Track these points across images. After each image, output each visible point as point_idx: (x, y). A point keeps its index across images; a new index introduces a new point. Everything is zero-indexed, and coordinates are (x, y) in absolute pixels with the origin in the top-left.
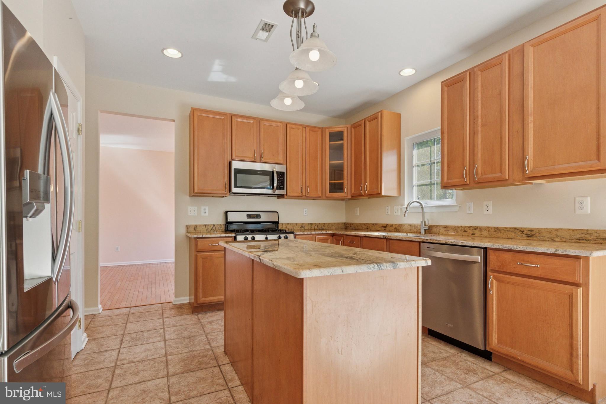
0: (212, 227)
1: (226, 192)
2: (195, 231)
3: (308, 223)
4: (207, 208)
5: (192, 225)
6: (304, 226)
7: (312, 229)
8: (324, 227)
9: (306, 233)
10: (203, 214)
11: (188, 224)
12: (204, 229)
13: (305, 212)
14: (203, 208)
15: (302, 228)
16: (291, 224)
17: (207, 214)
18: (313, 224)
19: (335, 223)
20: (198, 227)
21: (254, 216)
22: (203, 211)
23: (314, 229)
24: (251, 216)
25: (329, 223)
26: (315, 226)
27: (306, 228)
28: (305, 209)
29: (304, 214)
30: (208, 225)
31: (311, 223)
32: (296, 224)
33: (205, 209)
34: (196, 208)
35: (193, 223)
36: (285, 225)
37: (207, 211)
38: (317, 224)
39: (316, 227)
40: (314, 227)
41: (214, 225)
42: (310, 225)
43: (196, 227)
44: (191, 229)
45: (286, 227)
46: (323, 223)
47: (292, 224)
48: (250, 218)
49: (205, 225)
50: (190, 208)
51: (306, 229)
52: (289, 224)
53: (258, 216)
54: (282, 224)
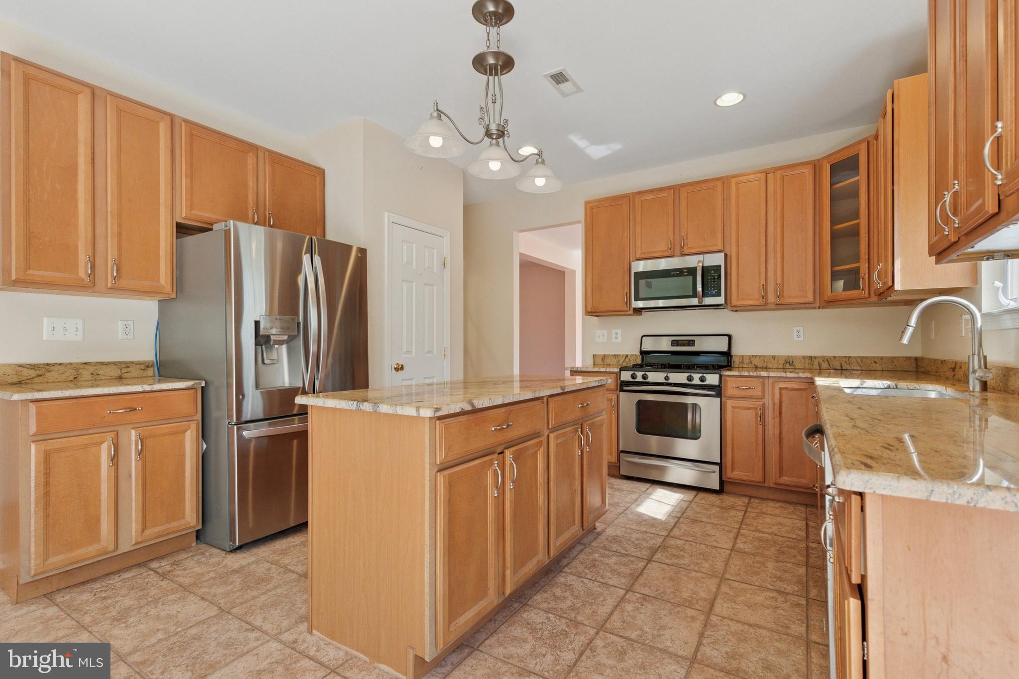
0: (624, 358)
1: (626, 309)
2: (602, 363)
3: (803, 357)
4: (619, 331)
5: (600, 355)
6: (793, 362)
7: (814, 367)
8: (849, 364)
9: (746, 374)
10: (614, 340)
11: (595, 354)
12: (614, 361)
13: (795, 334)
14: (614, 331)
15: (788, 365)
16: (762, 358)
17: (619, 340)
18: (815, 357)
19: (882, 358)
20: (606, 358)
21: (684, 342)
22: (614, 336)
23: (820, 369)
24: (680, 342)
25: (862, 358)
26: (823, 363)
27: (798, 365)
28: (795, 329)
29: (796, 339)
30: (619, 355)
31: (811, 357)
32: (774, 357)
33: (616, 334)
34: (605, 332)
35: (601, 352)
36: (748, 358)
37: (619, 336)
38: (827, 360)
39: (825, 365)
40: (820, 365)
41: (627, 356)
42: (807, 360)
43: (604, 357)
44: (599, 361)
45: (751, 362)
46: (846, 357)
47: (764, 356)
48: (677, 345)
49: (616, 356)
50: (599, 332)
51: (797, 367)
52: (758, 358)
53: (691, 343)
54: (743, 356)
